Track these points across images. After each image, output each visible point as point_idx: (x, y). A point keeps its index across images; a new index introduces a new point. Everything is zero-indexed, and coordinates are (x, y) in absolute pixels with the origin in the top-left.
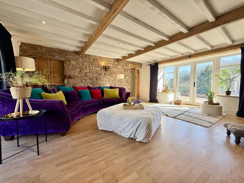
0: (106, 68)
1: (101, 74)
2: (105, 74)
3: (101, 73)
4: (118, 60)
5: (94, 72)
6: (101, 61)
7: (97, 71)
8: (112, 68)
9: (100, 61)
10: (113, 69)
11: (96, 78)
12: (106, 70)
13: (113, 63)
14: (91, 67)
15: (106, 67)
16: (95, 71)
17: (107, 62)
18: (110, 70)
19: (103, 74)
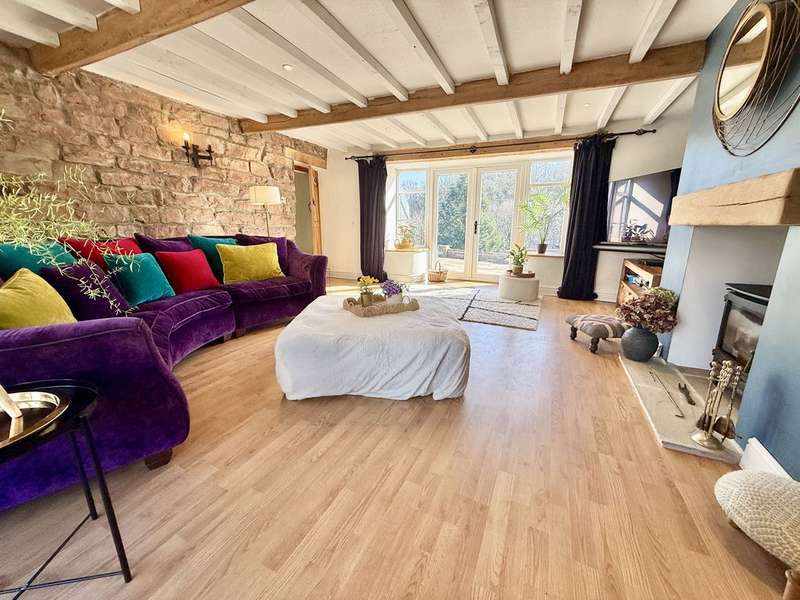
0: (196, 156)
1: (174, 181)
2: (193, 180)
3: (178, 175)
4: (243, 125)
5: (142, 167)
6: (170, 120)
7: (157, 163)
8: (221, 157)
9: (166, 119)
10: (226, 161)
11: (157, 195)
12: (197, 165)
13: (225, 135)
14: (121, 143)
15: (196, 148)
16: (143, 163)
17: (197, 128)
18: (216, 166)
19: (186, 183)
